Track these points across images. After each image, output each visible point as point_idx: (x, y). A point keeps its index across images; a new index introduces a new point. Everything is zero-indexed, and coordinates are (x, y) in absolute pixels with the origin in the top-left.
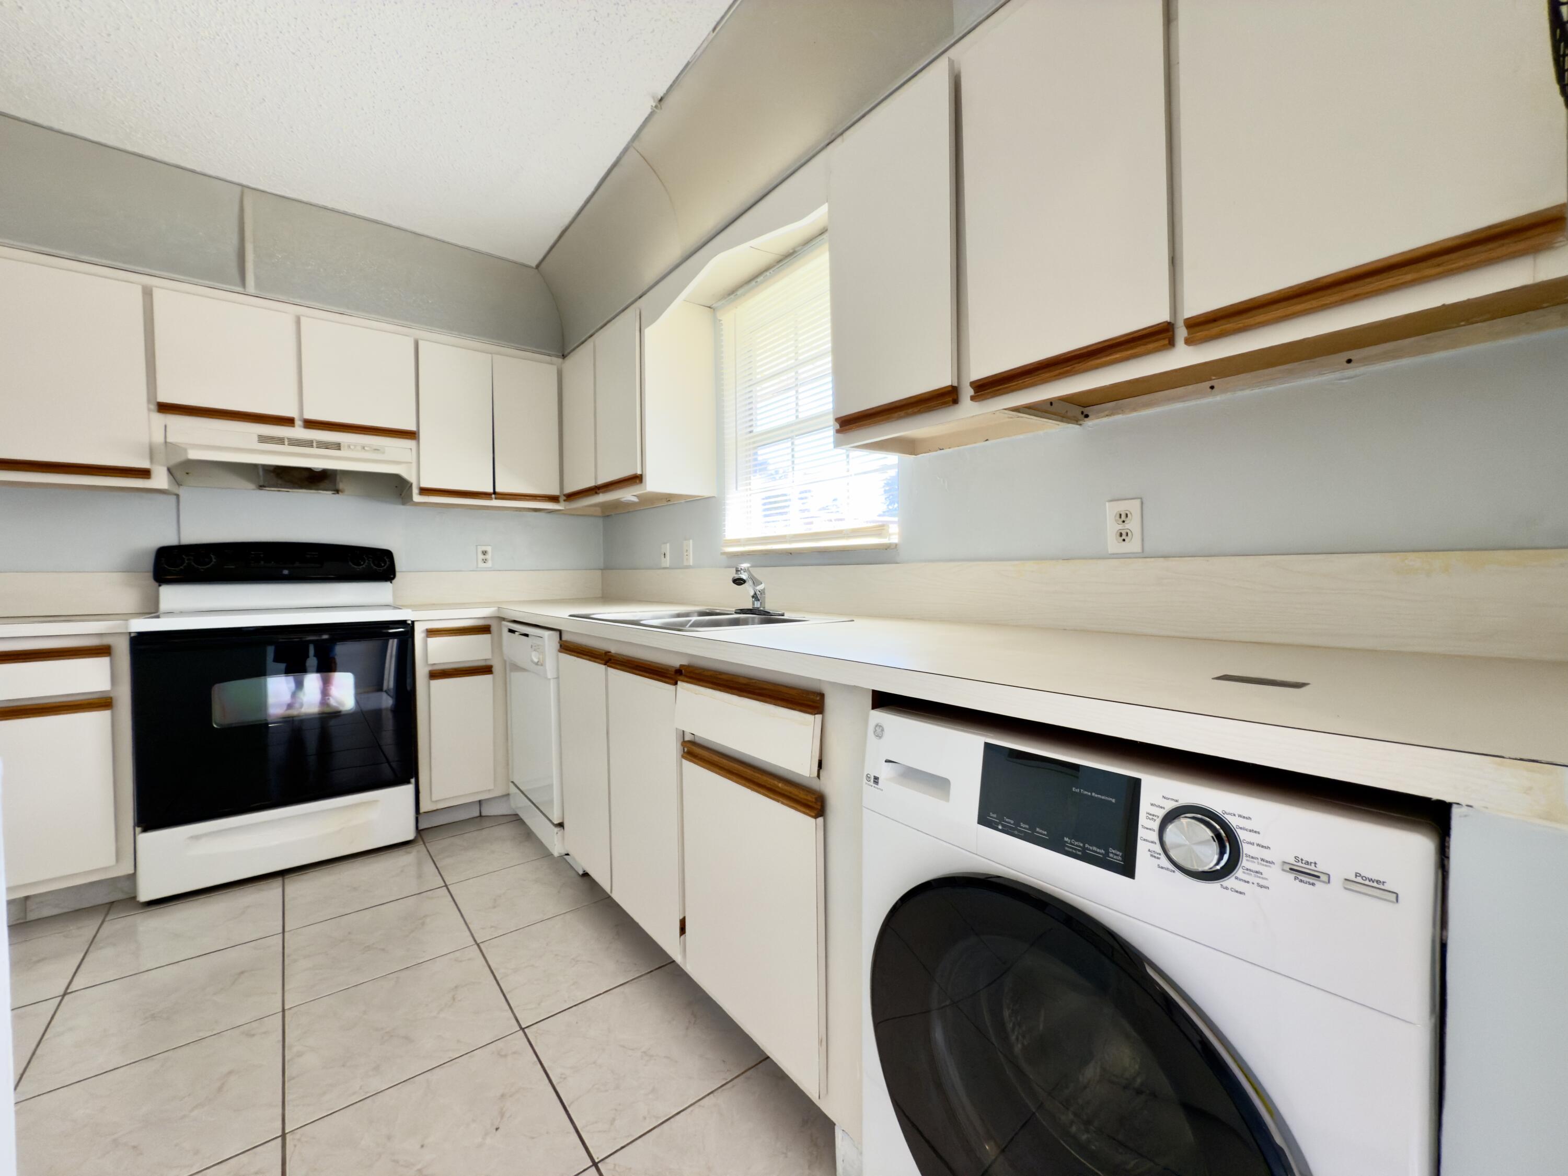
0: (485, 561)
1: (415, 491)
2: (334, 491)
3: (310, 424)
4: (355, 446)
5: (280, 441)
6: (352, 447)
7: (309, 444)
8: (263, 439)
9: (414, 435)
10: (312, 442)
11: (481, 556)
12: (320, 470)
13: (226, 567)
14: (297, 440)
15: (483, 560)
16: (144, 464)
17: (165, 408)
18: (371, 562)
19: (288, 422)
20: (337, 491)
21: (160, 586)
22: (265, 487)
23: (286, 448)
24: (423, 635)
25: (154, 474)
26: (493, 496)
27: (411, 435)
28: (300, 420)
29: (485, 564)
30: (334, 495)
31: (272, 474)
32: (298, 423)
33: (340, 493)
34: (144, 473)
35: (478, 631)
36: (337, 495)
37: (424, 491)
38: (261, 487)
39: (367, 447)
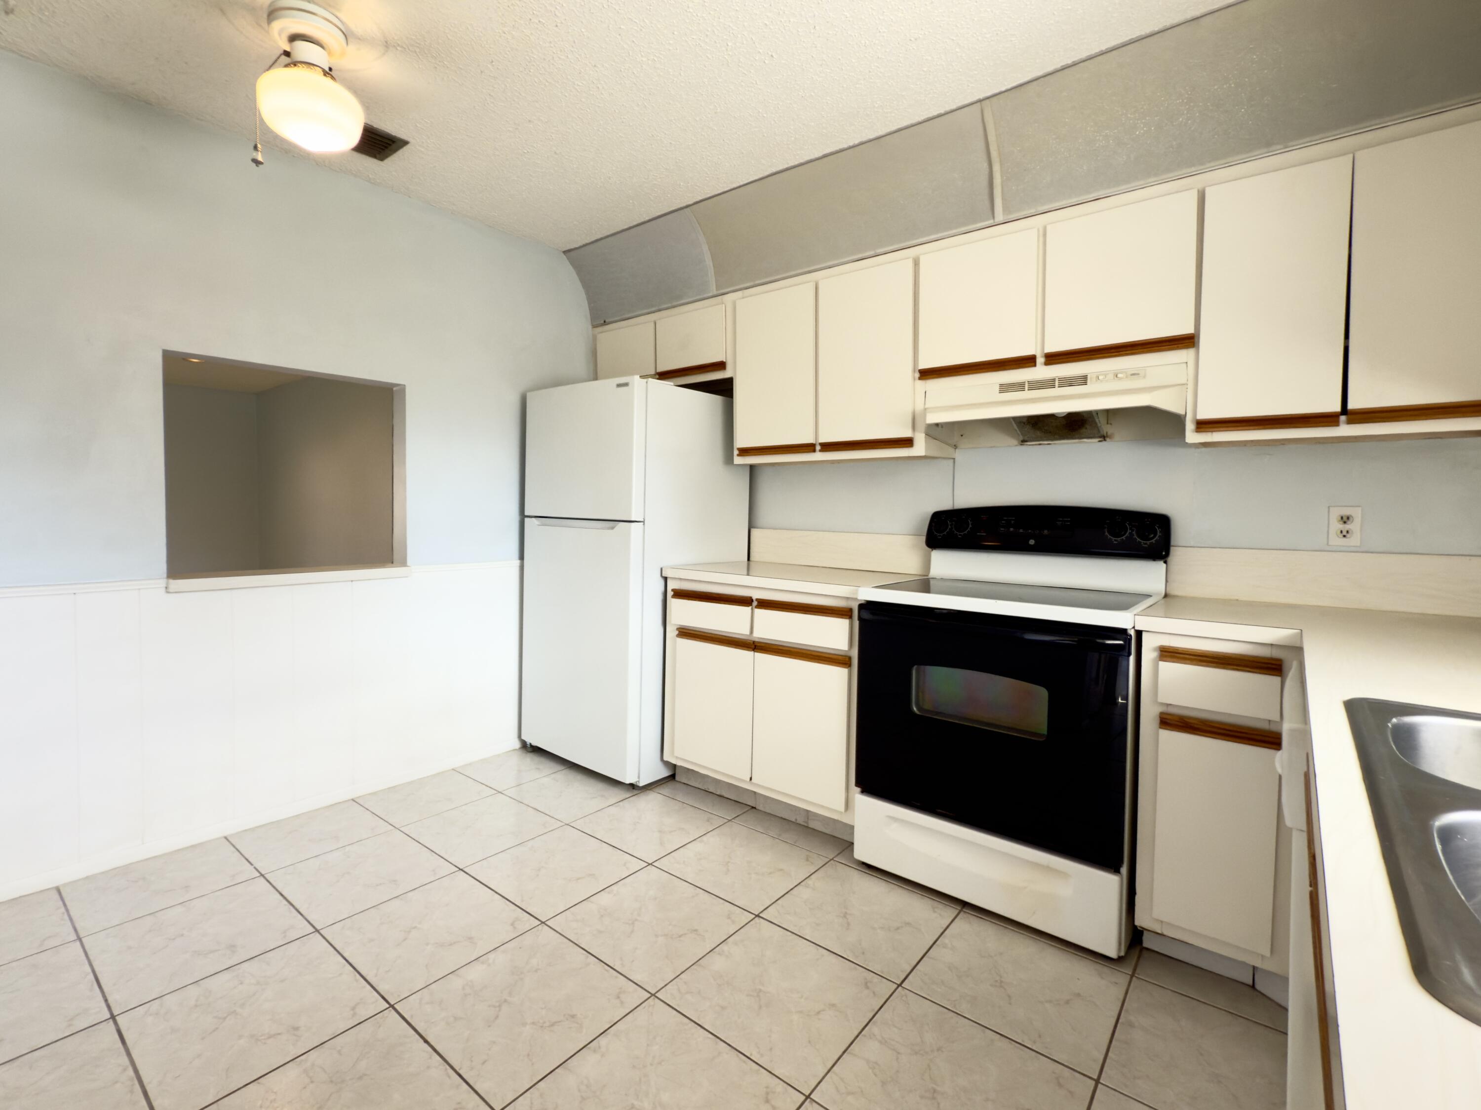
0: (1345, 534)
1: (1190, 426)
2: (1100, 437)
3: (1053, 358)
4: (1106, 375)
5: (1019, 386)
6: (1101, 377)
7: (1049, 384)
8: (1005, 388)
9: (1192, 340)
10: (1054, 380)
11: (1337, 526)
12: (1065, 414)
13: (978, 534)
14: (1038, 382)
15: (1341, 532)
16: (906, 433)
17: (926, 374)
18: (1134, 533)
19: (1028, 361)
20: (1104, 438)
21: (932, 550)
22: (1027, 441)
23: (1027, 394)
24: (1155, 654)
25: (916, 442)
26: (1343, 418)
27: (1187, 341)
28: (1042, 357)
29: (1344, 539)
30: (1101, 443)
31: (1028, 426)
32: (1040, 360)
33: (1108, 439)
34: (907, 442)
35: (1257, 668)
36: (1104, 443)
37: (1203, 425)
38: (1023, 442)
39: (1121, 373)
